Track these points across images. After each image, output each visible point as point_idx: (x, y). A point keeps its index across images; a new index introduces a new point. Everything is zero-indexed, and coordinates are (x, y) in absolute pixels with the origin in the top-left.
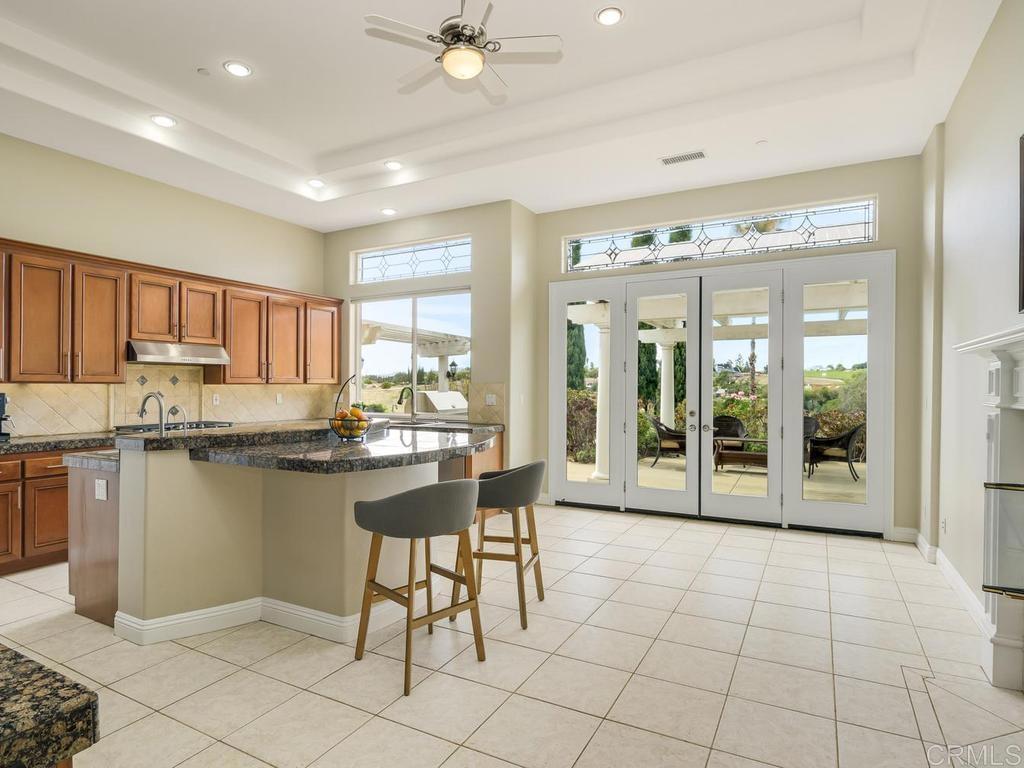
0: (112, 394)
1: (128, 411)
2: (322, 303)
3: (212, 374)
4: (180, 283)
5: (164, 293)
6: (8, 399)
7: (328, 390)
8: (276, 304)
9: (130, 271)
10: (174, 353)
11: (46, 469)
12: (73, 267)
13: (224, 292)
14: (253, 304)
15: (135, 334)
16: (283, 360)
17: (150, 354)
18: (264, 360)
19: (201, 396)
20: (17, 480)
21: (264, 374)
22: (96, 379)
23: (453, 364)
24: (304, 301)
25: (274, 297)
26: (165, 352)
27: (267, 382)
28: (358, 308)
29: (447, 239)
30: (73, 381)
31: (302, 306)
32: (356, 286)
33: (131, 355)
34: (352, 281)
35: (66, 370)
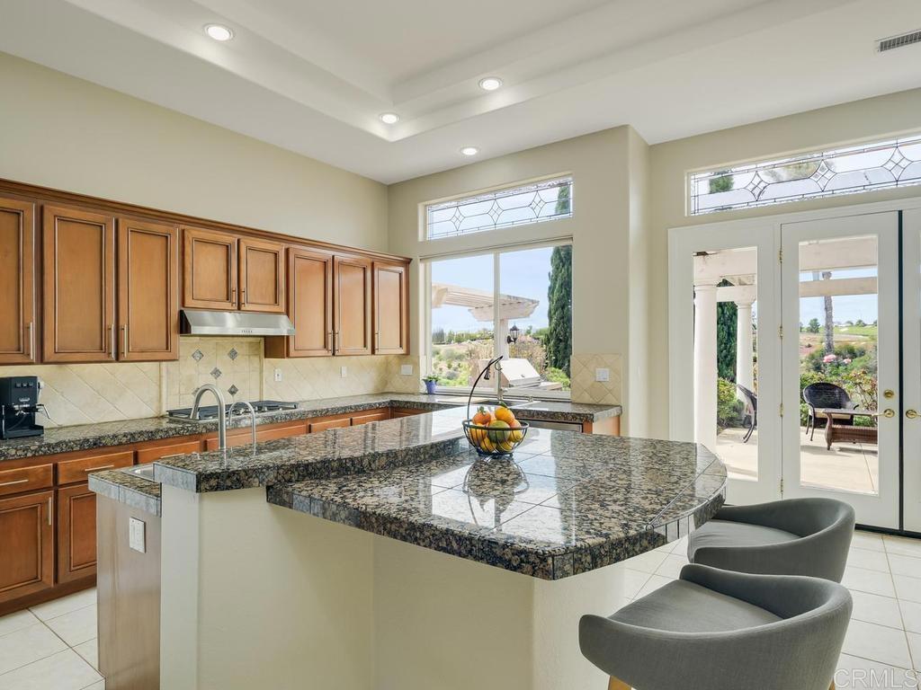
0: (164, 374)
1: (183, 390)
2: (389, 263)
3: (274, 347)
4: (239, 241)
5: (221, 252)
6: (42, 384)
7: (396, 361)
8: (342, 264)
9: (183, 227)
10: (231, 323)
11: (83, 472)
12: (117, 222)
13: (287, 251)
14: (318, 264)
15: (189, 302)
16: (350, 330)
17: (205, 325)
18: (330, 329)
19: (261, 372)
20: (48, 489)
21: (331, 345)
22: (144, 356)
23: (515, 329)
24: (370, 261)
25: (340, 256)
26: (222, 323)
27: (334, 354)
28: (428, 267)
29: (539, 181)
30: (117, 359)
31: (370, 267)
32: (426, 243)
33: (184, 327)
34: (420, 238)
35: (111, 348)
